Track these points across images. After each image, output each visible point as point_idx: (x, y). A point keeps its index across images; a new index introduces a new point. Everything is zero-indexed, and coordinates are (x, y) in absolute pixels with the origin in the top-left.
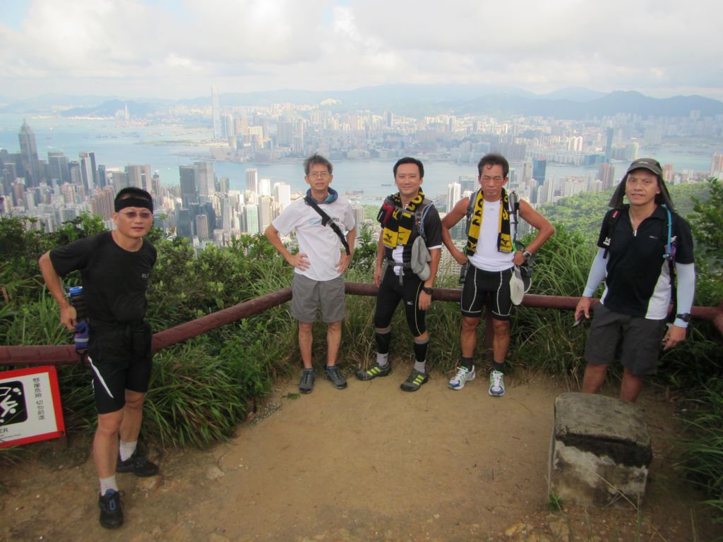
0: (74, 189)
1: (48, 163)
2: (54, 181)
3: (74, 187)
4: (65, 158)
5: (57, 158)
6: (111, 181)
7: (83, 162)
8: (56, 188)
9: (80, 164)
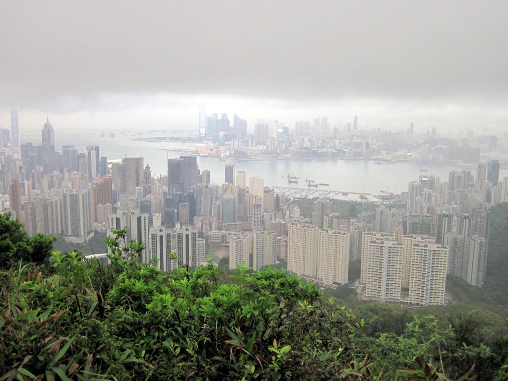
0: (80, 176)
1: (62, 154)
2: (65, 170)
3: (80, 175)
4: (76, 150)
5: (69, 150)
6: (111, 171)
7: (89, 154)
8: (67, 175)
9: (87, 156)
